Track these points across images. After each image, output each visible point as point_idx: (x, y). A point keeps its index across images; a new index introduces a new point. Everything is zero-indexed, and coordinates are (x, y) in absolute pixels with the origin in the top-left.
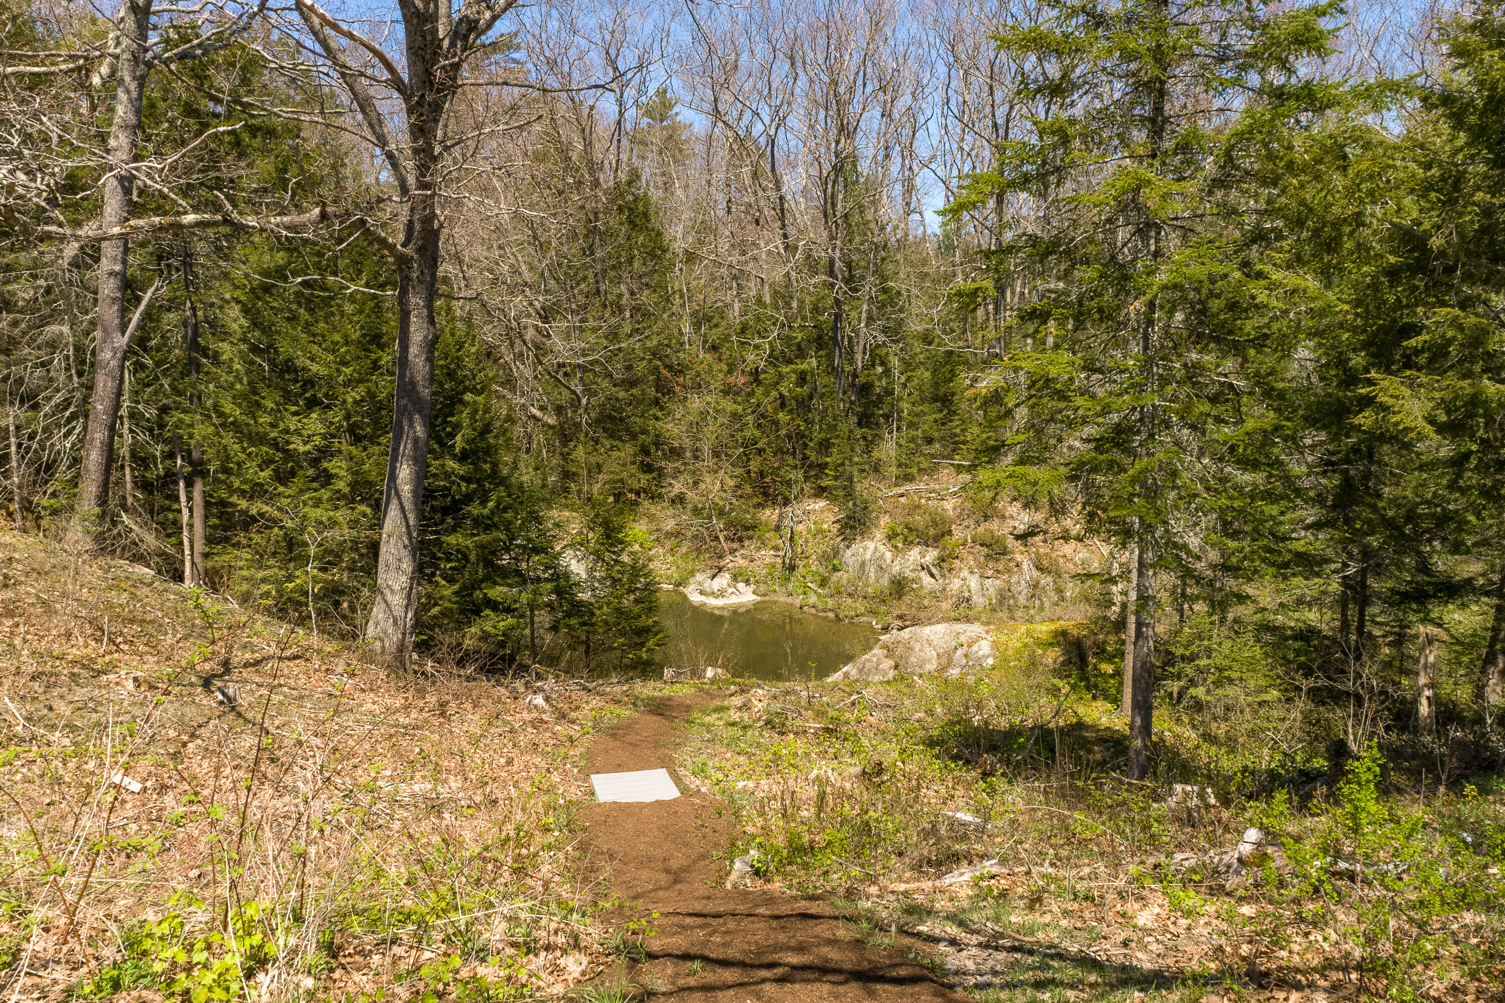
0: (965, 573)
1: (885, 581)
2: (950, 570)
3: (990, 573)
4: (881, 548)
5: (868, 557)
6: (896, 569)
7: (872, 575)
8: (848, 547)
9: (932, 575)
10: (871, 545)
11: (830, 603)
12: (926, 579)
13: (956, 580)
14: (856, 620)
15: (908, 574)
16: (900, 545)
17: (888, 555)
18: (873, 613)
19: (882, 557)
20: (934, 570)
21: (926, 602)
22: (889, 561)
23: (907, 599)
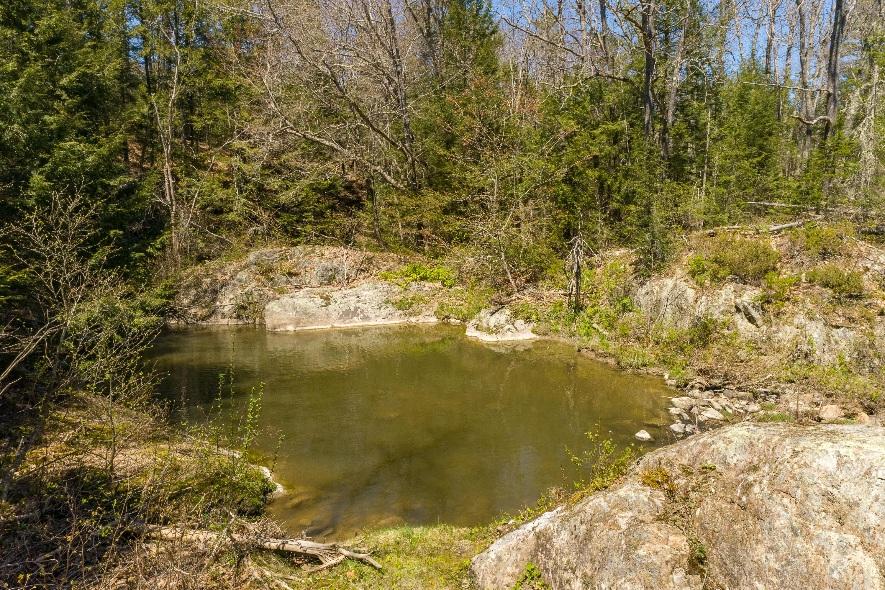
0: (800, 319)
1: (685, 325)
2: (777, 315)
3: (840, 321)
4: (682, 285)
5: (664, 295)
6: (700, 309)
7: (668, 316)
8: (642, 284)
9: (751, 320)
10: (669, 282)
11: (613, 347)
12: (742, 323)
13: (788, 328)
14: (642, 370)
15: (717, 315)
16: (707, 282)
17: (691, 293)
18: (665, 362)
19: (682, 295)
20: (754, 313)
21: (742, 354)
22: (691, 300)
23: (715, 348)
